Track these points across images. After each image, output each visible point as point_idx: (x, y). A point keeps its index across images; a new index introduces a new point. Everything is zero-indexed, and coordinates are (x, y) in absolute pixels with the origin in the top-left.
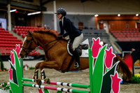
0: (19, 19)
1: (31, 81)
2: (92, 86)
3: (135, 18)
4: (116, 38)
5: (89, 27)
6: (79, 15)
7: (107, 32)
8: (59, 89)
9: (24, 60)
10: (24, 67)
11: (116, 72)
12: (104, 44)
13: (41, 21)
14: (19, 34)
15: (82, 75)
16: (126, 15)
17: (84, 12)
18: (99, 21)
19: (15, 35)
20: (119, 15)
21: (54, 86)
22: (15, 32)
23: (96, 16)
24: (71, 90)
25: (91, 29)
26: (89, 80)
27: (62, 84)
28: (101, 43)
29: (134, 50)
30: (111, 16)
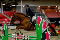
0: (6, 8)
1: (11, 35)
2: (37, 37)
3: (56, 8)
4: (48, 16)
5: (36, 12)
6: (32, 7)
7: (44, 14)
8: (23, 38)
9: (9, 26)
10: (8, 29)
11: (48, 31)
12: (43, 19)
13: (16, 9)
14: (6, 15)
15: (33, 32)
16: (52, 7)
17: (34, 5)
18: (40, 9)
19: (4, 15)
20: (49, 7)
21: (21, 37)
22: (4, 14)
23: (39, 7)
24: (28, 39)
25: (37, 12)
26: (36, 34)
27: (25, 36)
28: (41, 19)
29: (55, 21)
30: (45, 7)
